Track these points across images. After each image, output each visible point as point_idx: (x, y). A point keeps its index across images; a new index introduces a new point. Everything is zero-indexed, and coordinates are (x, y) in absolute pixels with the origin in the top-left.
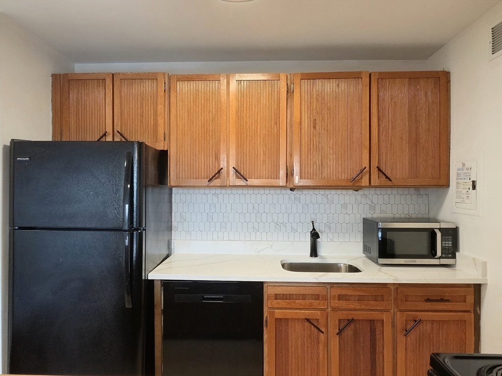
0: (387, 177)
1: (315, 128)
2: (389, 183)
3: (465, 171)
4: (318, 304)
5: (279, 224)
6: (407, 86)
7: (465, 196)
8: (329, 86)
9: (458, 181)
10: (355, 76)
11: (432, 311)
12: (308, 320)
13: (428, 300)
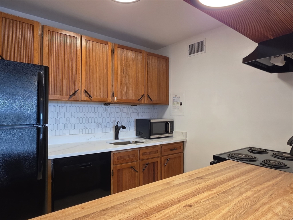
0: (151, 100)
1: (123, 73)
2: (151, 102)
3: (177, 98)
4: (135, 159)
5: (98, 124)
6: (157, 60)
7: (177, 108)
8: (130, 54)
9: (173, 102)
10: (139, 51)
11: (172, 154)
12: (131, 167)
13: (171, 150)
